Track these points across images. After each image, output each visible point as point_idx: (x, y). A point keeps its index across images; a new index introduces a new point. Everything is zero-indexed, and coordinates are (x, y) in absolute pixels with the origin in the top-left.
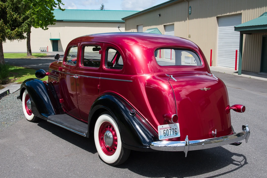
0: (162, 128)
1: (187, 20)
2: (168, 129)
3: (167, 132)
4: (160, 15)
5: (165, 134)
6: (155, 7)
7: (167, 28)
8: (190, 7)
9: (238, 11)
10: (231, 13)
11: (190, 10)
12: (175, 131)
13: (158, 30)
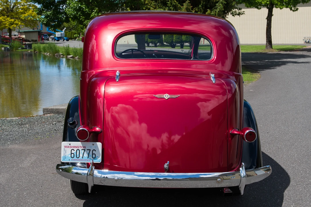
0: (69, 146)
2: (80, 149)
3: (78, 153)
5: (73, 155)
12: (93, 154)
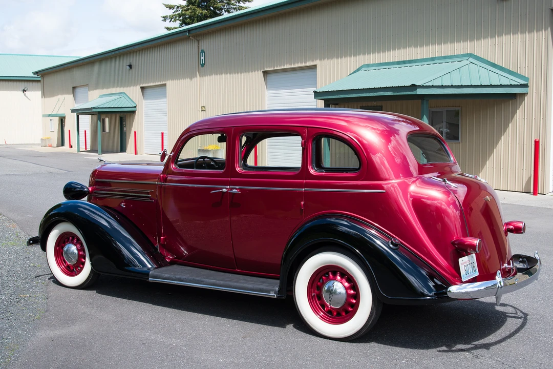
0: (463, 262)
1: (196, 77)
2: (468, 264)
3: (468, 269)
4: (130, 66)
6: (119, 49)
7: (147, 91)
8: (203, 51)
9: (309, 61)
10: (294, 64)
11: (203, 58)
12: (474, 267)
13: (127, 96)
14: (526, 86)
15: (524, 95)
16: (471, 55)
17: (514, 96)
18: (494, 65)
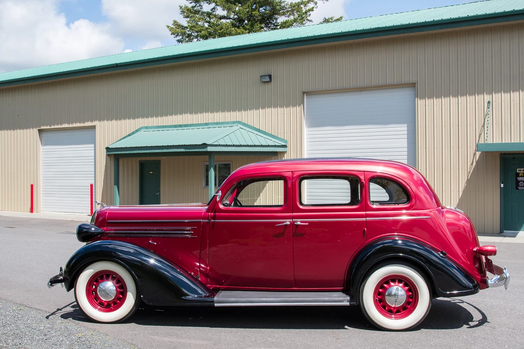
9: (87, 122)
10: (72, 124)
14: (285, 146)
15: (284, 153)
16: (239, 122)
17: (275, 154)
18: (259, 130)
